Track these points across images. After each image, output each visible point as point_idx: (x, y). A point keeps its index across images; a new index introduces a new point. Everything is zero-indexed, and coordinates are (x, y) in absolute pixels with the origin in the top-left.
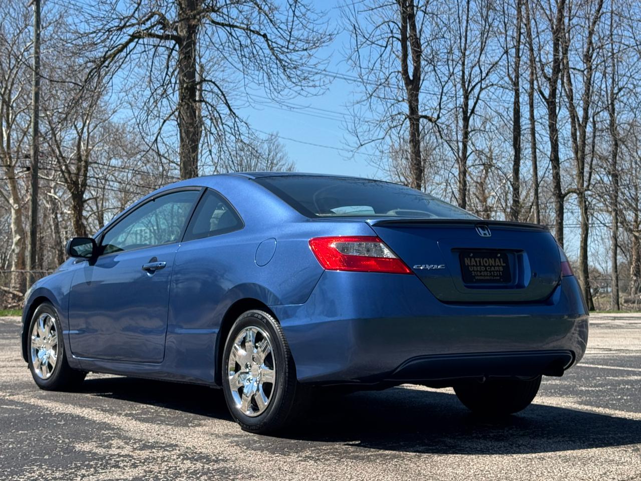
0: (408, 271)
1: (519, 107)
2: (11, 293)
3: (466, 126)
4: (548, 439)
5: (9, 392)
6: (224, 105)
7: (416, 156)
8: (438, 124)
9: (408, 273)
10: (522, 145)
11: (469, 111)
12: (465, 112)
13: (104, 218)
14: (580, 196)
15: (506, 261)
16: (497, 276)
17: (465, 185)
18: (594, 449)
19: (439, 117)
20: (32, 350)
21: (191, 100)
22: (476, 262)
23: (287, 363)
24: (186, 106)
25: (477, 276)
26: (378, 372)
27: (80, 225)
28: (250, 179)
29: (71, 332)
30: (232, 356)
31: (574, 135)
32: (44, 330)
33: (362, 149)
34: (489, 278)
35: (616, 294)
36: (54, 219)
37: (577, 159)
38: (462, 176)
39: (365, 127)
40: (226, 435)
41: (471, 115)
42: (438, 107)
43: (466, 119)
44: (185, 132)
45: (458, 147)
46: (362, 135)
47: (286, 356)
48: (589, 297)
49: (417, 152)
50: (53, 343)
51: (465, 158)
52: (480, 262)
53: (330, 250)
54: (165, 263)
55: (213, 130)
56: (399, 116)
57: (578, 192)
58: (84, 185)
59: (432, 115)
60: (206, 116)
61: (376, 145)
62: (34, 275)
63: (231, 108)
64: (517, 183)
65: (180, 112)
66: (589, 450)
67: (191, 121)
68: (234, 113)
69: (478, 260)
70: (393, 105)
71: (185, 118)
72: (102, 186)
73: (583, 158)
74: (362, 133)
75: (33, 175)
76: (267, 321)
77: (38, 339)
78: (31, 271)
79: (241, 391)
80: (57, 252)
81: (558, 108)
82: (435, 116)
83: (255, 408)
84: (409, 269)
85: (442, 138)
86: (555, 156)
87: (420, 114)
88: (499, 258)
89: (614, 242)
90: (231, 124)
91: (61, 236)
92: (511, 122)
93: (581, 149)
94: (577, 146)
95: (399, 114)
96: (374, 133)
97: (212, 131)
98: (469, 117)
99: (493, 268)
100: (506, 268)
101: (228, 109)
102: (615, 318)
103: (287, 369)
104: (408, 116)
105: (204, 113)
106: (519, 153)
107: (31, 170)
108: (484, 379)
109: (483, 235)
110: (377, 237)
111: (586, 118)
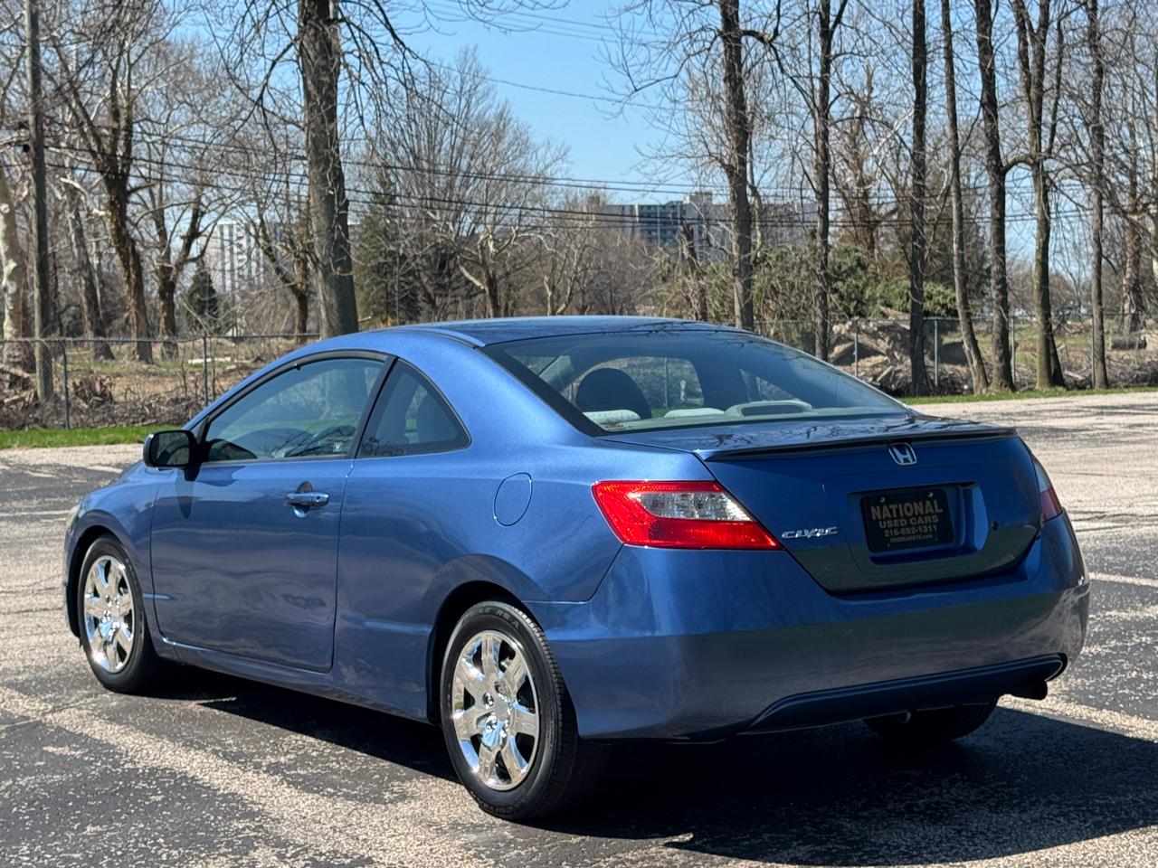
0: (773, 544)
1: (923, 9)
2: (8, 372)
3: (827, 48)
4: (1021, 812)
5: (51, 700)
6: (382, 26)
7: (737, 107)
8: (775, 45)
9: (772, 548)
10: (928, 80)
11: (832, 19)
12: (824, 22)
13: (166, 216)
14: (1036, 168)
15: (943, 504)
16: (928, 533)
17: (826, 158)
18: (1105, 838)
19: (776, 33)
20: (87, 622)
21: (321, 22)
22: (891, 511)
23: (559, 703)
24: (312, 31)
25: (894, 536)
26: (723, 725)
27: (124, 237)
28: (476, 347)
29: (157, 596)
30: (457, 680)
31: (1023, 55)
32: (106, 586)
33: (638, 98)
34: (914, 538)
35: (1100, 342)
36: (73, 221)
37: (1030, 101)
38: (820, 142)
39: (643, 54)
40: (455, 825)
41: (834, 26)
42: (775, 13)
43: (826, 35)
44: (313, 82)
45: (813, 85)
46: (637, 72)
47: (558, 691)
48: (1052, 351)
49: (738, 101)
50: (125, 610)
51: (825, 106)
52: (897, 510)
53: (632, 505)
54: (326, 496)
55: (366, 77)
56: (703, 33)
57: (1031, 161)
58: (128, 159)
59: (765, 28)
60: (352, 53)
61: (663, 90)
62: (48, 346)
63: (396, 33)
64: (922, 153)
65: (302, 45)
66: (1096, 840)
67: (324, 63)
68: (402, 43)
69: (893, 507)
70: (691, 12)
71: (310, 52)
72: (159, 158)
73: (1040, 99)
74: (636, 68)
75: (35, 161)
76: (521, 624)
77: (96, 599)
78: (43, 340)
79: (476, 741)
80: (83, 282)
81: (993, 10)
82: (770, 29)
83: (504, 774)
84: (774, 539)
85: (783, 71)
86: (988, 97)
87: (742, 27)
88: (931, 500)
89: (1097, 249)
90: (397, 64)
91: (89, 251)
92: (909, 38)
93: (1036, 80)
94: (1029, 75)
95: (703, 29)
96: (659, 66)
97: (364, 79)
98: (832, 32)
99: (920, 519)
100: (944, 517)
101: (389, 35)
102: (1103, 410)
103: (560, 715)
104: (720, 34)
105: (346, 46)
106: (924, 96)
107: (32, 150)
108: (909, 715)
109: (902, 463)
110: (716, 482)
111: (1045, 24)
